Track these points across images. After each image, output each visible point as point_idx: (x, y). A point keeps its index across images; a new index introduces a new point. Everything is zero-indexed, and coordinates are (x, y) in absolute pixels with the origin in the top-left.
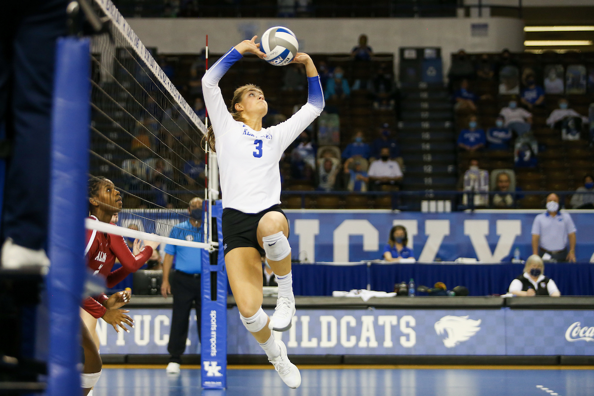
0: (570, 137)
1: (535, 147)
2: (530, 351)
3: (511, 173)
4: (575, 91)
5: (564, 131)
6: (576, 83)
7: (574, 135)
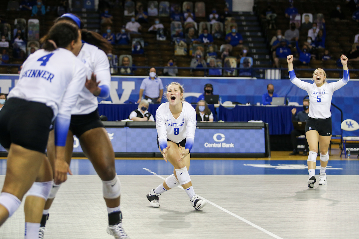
0: (161, 39)
1: (143, 43)
2: (139, 150)
3: (130, 57)
4: (164, 15)
5: (158, 36)
6: (164, 11)
7: (163, 38)
